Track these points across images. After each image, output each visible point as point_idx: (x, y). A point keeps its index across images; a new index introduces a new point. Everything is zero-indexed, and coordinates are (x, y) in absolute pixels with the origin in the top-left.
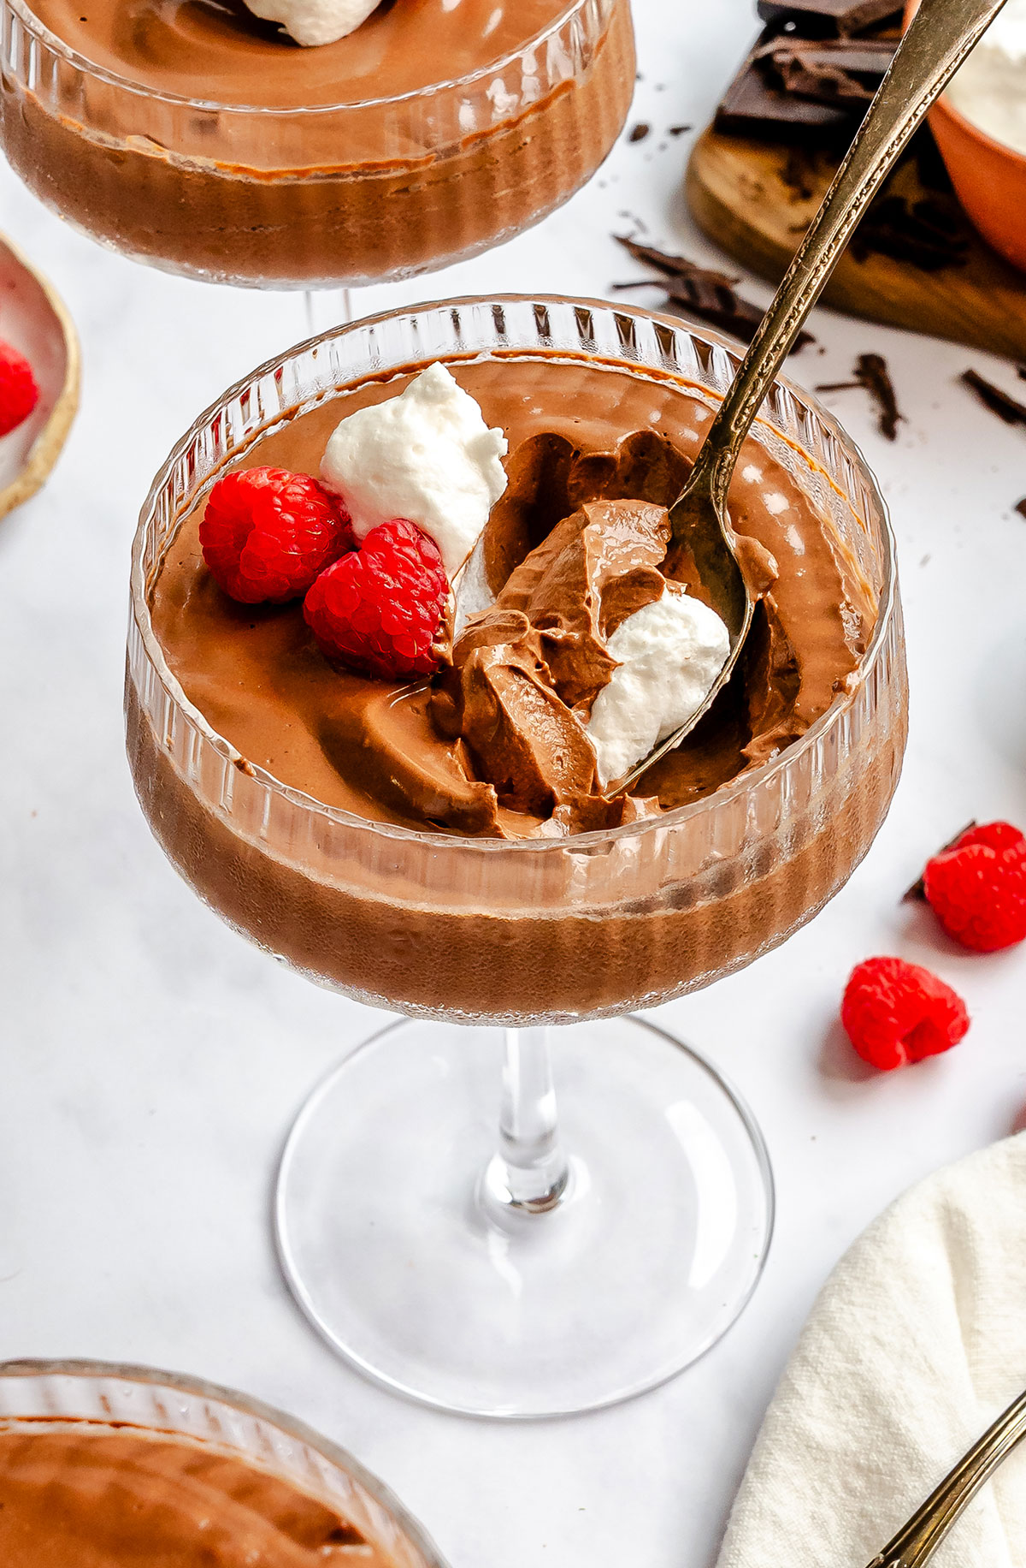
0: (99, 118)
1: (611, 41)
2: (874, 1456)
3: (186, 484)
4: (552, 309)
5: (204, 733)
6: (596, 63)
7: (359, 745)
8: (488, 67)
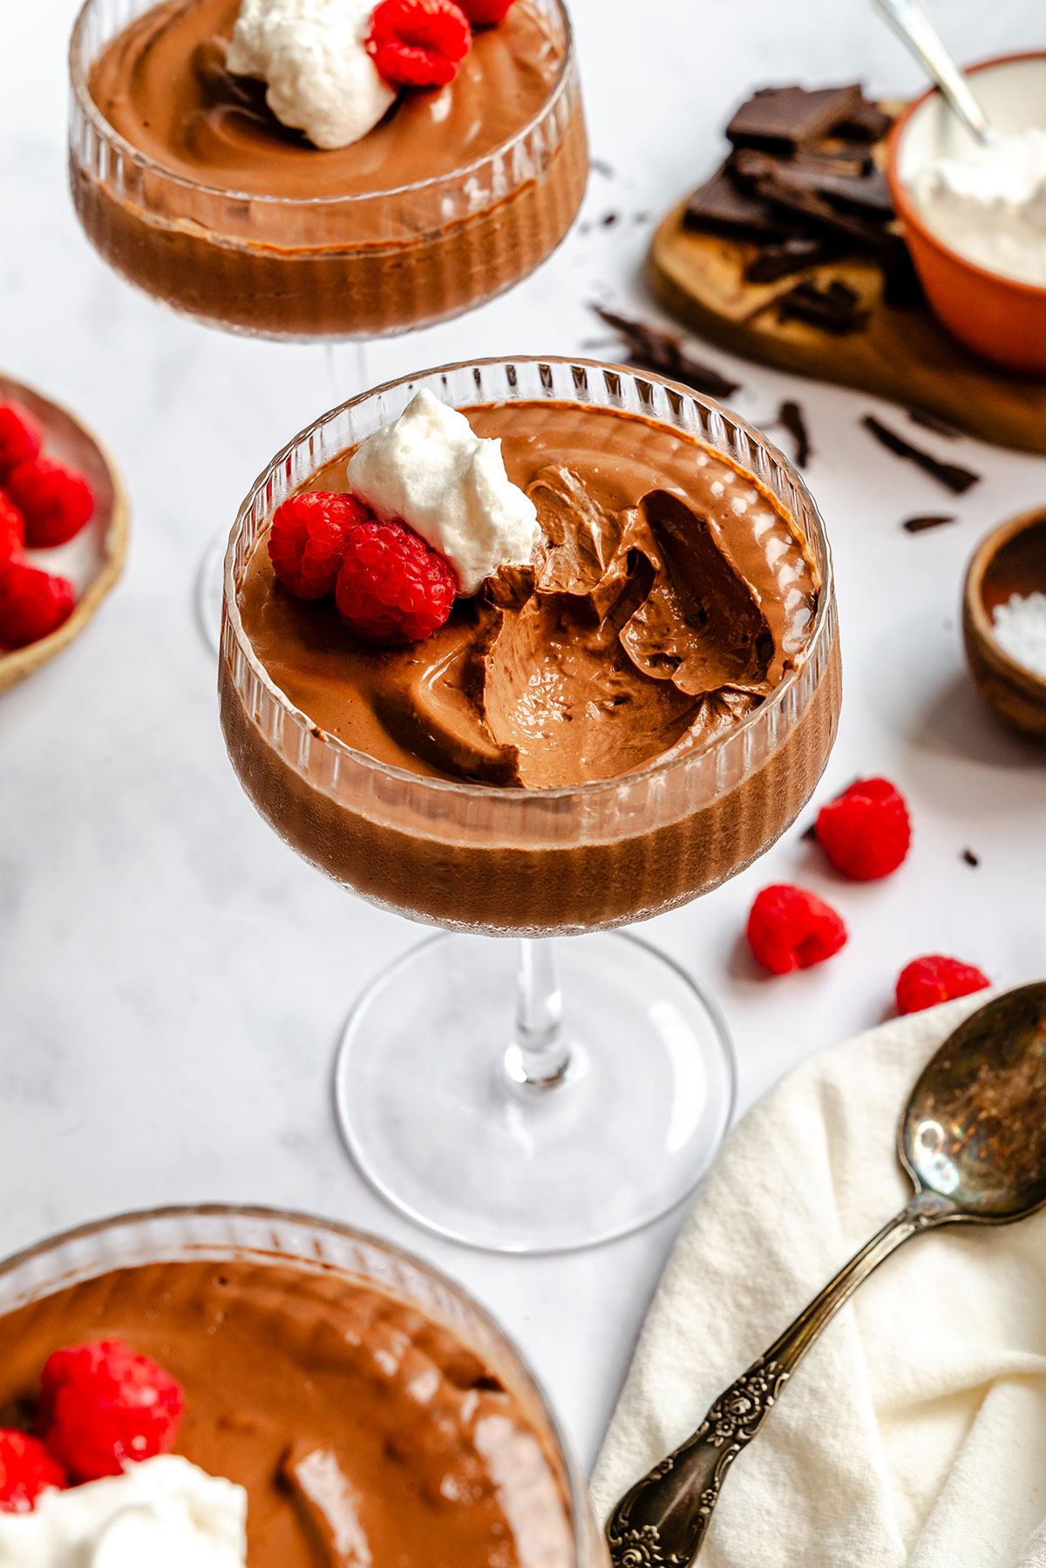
0: (156, 204)
1: (566, 149)
2: (759, 1280)
3: (266, 510)
4: (555, 368)
5: (285, 708)
6: (555, 165)
7: (409, 718)
8: (466, 167)
